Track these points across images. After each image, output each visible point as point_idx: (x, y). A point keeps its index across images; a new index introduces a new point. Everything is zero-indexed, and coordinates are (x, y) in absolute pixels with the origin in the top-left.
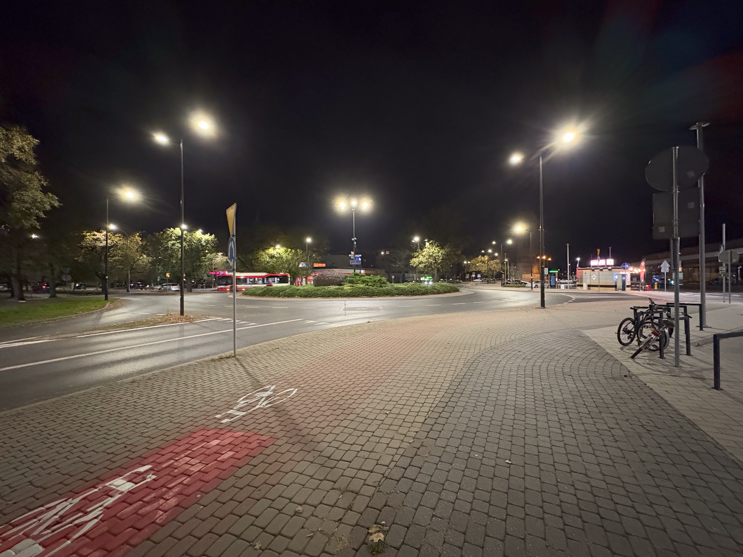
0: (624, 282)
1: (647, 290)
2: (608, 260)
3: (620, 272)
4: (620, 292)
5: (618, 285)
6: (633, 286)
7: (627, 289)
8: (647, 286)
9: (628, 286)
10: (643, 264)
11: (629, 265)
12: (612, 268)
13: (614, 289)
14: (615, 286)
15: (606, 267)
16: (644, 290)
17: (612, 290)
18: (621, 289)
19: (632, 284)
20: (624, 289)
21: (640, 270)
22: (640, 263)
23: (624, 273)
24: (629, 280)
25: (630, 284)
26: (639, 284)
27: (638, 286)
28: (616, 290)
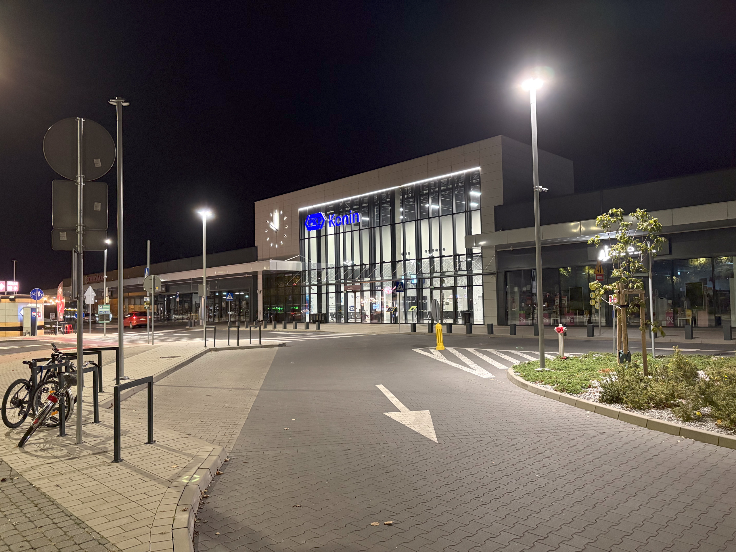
0: (33, 321)
1: (66, 333)
2: (9, 283)
3: (28, 303)
4: (28, 337)
5: (24, 326)
6: (47, 326)
7: (39, 332)
8: (67, 325)
9: (40, 328)
10: (60, 290)
11: (41, 292)
12: (16, 297)
13: (18, 332)
14: (21, 328)
15: (6, 295)
16: (63, 333)
17: (14, 336)
18: (29, 333)
19: (45, 323)
20: (33, 333)
21: (57, 301)
22: (57, 291)
23: (34, 305)
24: (42, 317)
25: (43, 324)
26: (55, 323)
27: (54, 326)
28: (21, 335)
